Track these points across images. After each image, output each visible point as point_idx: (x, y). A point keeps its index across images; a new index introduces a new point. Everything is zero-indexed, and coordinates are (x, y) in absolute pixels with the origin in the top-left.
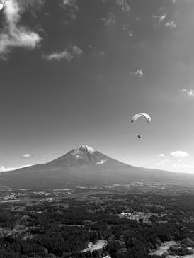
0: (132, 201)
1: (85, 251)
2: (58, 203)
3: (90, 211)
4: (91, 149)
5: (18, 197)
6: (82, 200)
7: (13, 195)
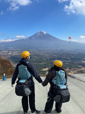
0: (59, 56)
1: (43, 70)
2: (33, 56)
3: (44, 59)
4: (44, 32)
5: (18, 53)
6: (41, 55)
7: (16, 52)
